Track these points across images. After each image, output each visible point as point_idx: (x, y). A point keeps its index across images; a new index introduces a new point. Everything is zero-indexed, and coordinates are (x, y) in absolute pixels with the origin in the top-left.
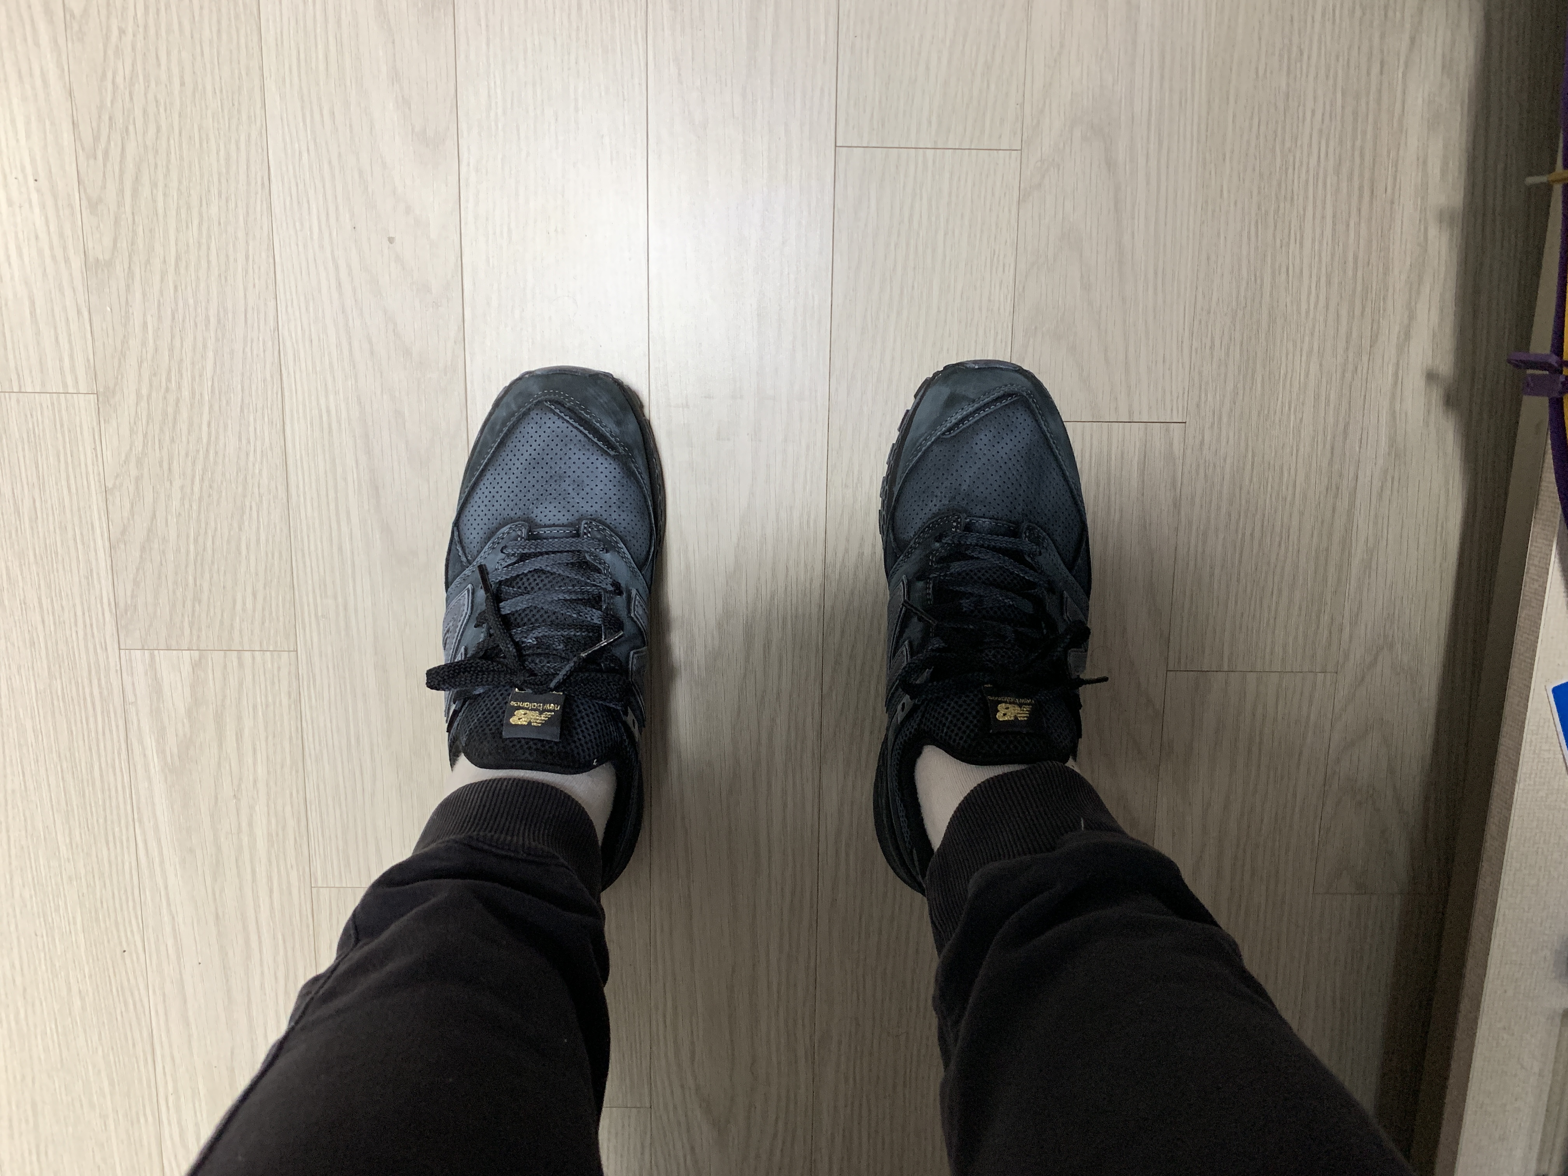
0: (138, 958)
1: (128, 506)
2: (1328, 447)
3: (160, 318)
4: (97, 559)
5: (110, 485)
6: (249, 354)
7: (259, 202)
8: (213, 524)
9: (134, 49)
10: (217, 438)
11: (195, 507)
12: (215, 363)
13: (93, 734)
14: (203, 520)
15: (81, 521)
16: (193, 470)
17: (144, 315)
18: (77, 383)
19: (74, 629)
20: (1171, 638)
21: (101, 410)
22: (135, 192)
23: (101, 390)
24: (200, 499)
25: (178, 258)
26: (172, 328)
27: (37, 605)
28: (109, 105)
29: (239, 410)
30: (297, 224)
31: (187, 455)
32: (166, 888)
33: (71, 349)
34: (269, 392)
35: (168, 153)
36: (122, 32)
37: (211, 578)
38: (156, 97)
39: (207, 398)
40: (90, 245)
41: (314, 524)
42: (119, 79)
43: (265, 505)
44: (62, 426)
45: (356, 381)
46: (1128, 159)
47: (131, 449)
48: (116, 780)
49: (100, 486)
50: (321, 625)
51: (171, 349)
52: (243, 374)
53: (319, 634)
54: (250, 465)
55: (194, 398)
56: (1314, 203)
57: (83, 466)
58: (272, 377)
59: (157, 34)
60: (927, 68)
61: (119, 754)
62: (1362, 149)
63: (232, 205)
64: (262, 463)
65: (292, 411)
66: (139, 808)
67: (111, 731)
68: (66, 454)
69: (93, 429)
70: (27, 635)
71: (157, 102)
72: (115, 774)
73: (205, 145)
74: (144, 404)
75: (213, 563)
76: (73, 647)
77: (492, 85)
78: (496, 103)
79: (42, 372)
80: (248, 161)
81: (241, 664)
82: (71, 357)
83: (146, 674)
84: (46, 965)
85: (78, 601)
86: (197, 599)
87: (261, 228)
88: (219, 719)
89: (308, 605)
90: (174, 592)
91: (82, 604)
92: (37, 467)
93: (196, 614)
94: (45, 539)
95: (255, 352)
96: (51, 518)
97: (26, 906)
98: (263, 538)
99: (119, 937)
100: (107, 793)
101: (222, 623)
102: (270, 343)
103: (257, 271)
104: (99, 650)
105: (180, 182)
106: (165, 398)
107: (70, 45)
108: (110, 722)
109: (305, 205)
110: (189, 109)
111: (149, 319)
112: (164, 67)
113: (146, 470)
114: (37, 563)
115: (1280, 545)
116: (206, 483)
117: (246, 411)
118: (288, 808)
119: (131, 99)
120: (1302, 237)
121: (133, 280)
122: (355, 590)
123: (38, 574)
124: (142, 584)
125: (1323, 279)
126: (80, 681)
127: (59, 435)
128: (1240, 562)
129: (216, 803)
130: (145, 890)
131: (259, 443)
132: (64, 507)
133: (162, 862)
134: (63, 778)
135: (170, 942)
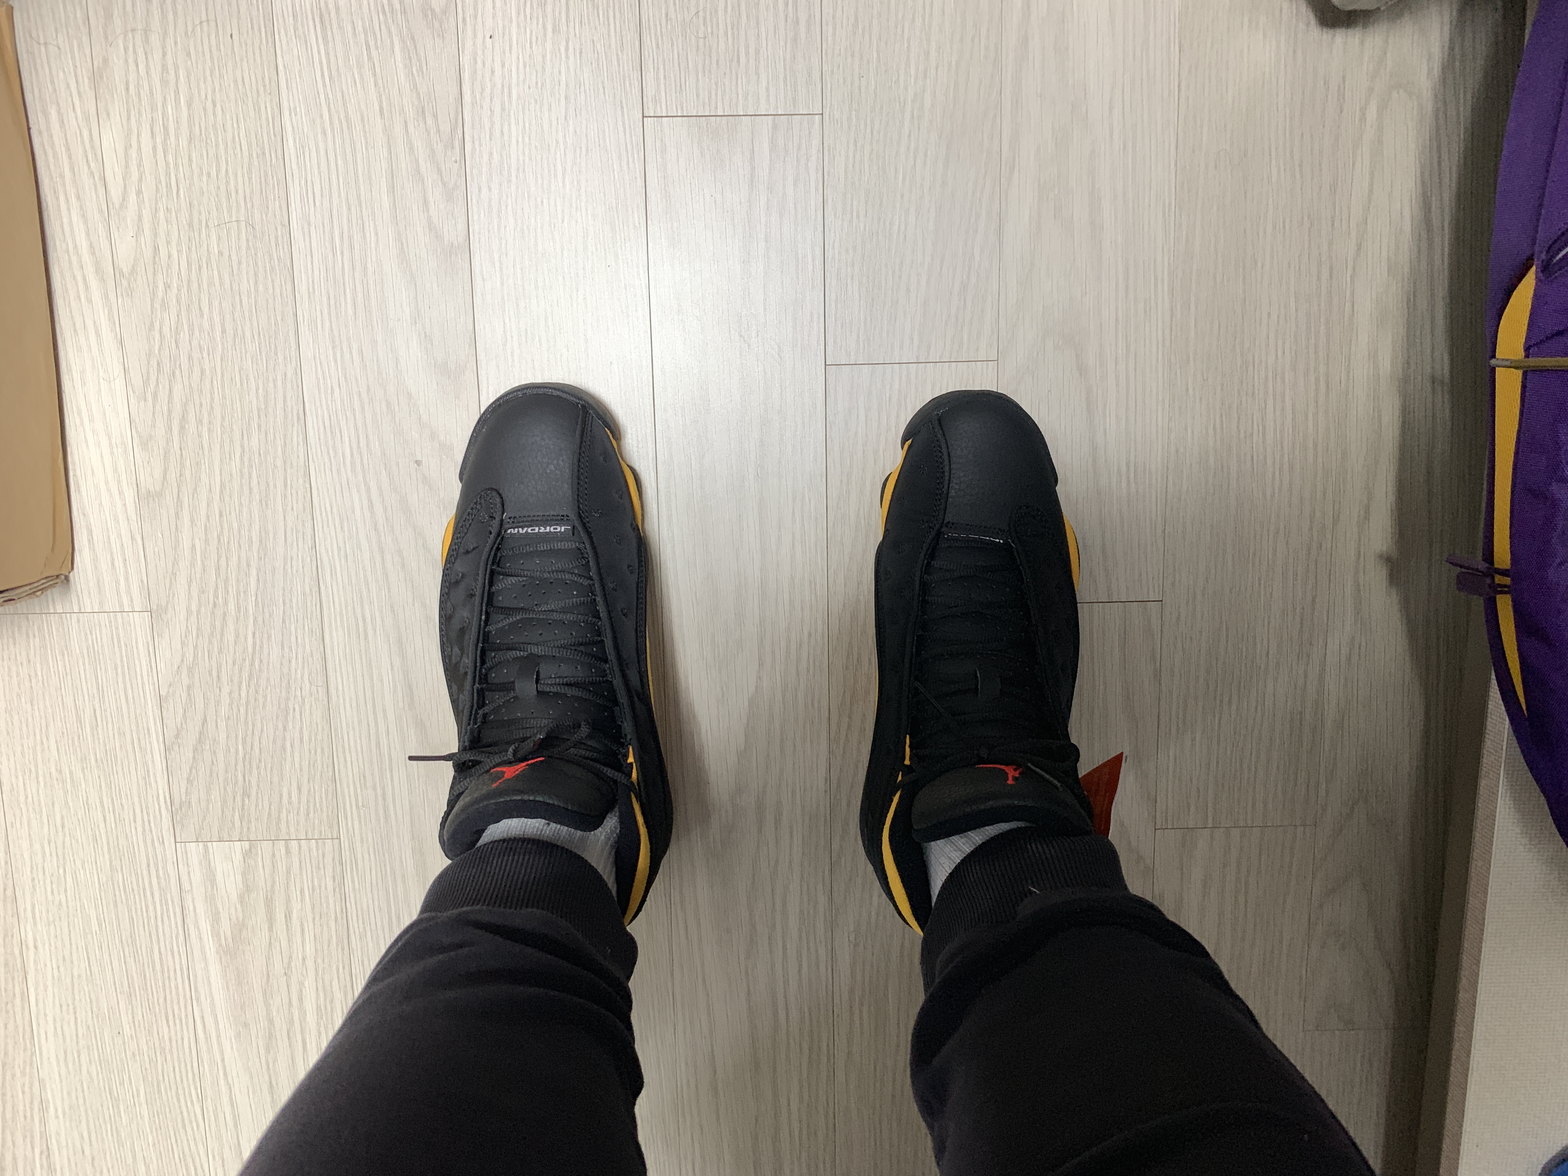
0: (198, 1126)
1: (181, 711)
2: (1298, 619)
3: (207, 541)
4: (153, 761)
5: (163, 693)
6: (289, 571)
7: (295, 433)
8: (259, 725)
9: (178, 302)
10: (261, 647)
11: (242, 710)
12: (258, 580)
13: (153, 921)
14: (250, 723)
15: (138, 727)
16: (240, 676)
17: (193, 539)
18: (132, 601)
19: (133, 824)
20: (1158, 798)
21: (155, 625)
22: (182, 428)
23: (154, 607)
24: (247, 703)
25: (222, 486)
26: (218, 549)
27: (98, 804)
28: (157, 351)
29: (281, 621)
30: (331, 452)
31: (234, 664)
32: (223, 1060)
33: (126, 572)
34: (309, 604)
35: (212, 393)
36: (167, 286)
37: (259, 774)
38: (199, 345)
39: (251, 612)
40: (142, 478)
41: (353, 723)
42: (166, 330)
43: (307, 708)
44: (119, 642)
45: (389, 592)
46: (1098, 365)
47: (182, 660)
48: (174, 962)
49: (155, 695)
50: (362, 814)
51: (218, 569)
52: (284, 590)
53: (360, 822)
54: (293, 671)
55: (239, 612)
56: (1274, 396)
57: (139, 677)
58: (311, 590)
59: (199, 288)
60: (908, 290)
61: (177, 937)
62: (1316, 346)
63: (271, 437)
64: (303, 668)
65: (330, 621)
66: (196, 988)
67: (169, 917)
68: (123, 666)
69: (148, 643)
70: (90, 833)
71: (200, 348)
72: (173, 958)
73: (245, 385)
74: (193, 619)
75: (260, 761)
76: (133, 843)
77: (507, 321)
78: (512, 337)
79: (100, 593)
80: (285, 397)
81: (288, 851)
82: (127, 579)
83: (200, 863)
84: (112, 1135)
85: (136, 799)
86: (246, 794)
87: (298, 457)
88: (269, 903)
89: (350, 796)
90: (225, 789)
91: (140, 802)
92: (97, 678)
93: (246, 807)
94: (105, 745)
95: (294, 569)
96: (110, 725)
97: (92, 1081)
98: (306, 738)
99: (180, 1107)
100: (166, 975)
101: (269, 814)
102: (309, 559)
103: (294, 495)
104: (156, 843)
105: (223, 418)
106: (213, 613)
107: (120, 301)
108: (168, 910)
109: (338, 434)
110: (230, 352)
111: (197, 541)
112: (205, 317)
113: (197, 678)
114: (98, 767)
115: (1256, 708)
116: (253, 687)
117: (287, 621)
118: (335, 982)
119: (177, 347)
120: (1264, 427)
121: (181, 507)
122: (392, 780)
123: (99, 777)
124: (195, 783)
125: (1286, 467)
126: (139, 873)
127: (117, 649)
128: (1219, 727)
129: (268, 981)
130: (203, 1062)
131: (300, 650)
132: (122, 715)
133: (219, 1036)
134: (125, 963)
135: (228, 1110)
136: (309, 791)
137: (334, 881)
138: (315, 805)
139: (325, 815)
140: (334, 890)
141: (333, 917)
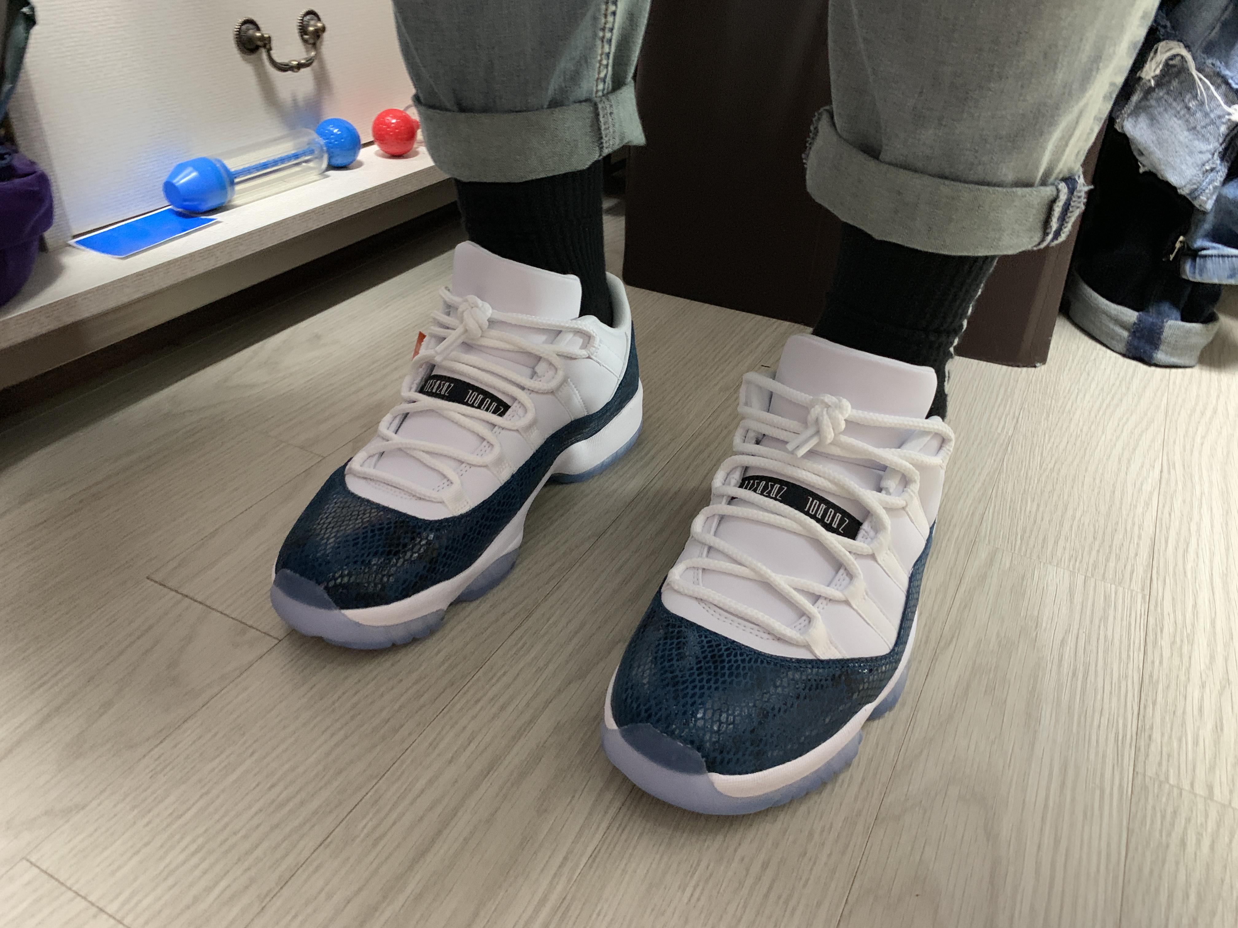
41: (1088, 881)
50: (1098, 781)
53: (1103, 774)
81: (1210, 786)
89: (1111, 805)
122: (1048, 794)
136: (1169, 835)
137: (1150, 737)
138: (1163, 817)
139: (1151, 801)
140: (1152, 728)
141: (1158, 706)
